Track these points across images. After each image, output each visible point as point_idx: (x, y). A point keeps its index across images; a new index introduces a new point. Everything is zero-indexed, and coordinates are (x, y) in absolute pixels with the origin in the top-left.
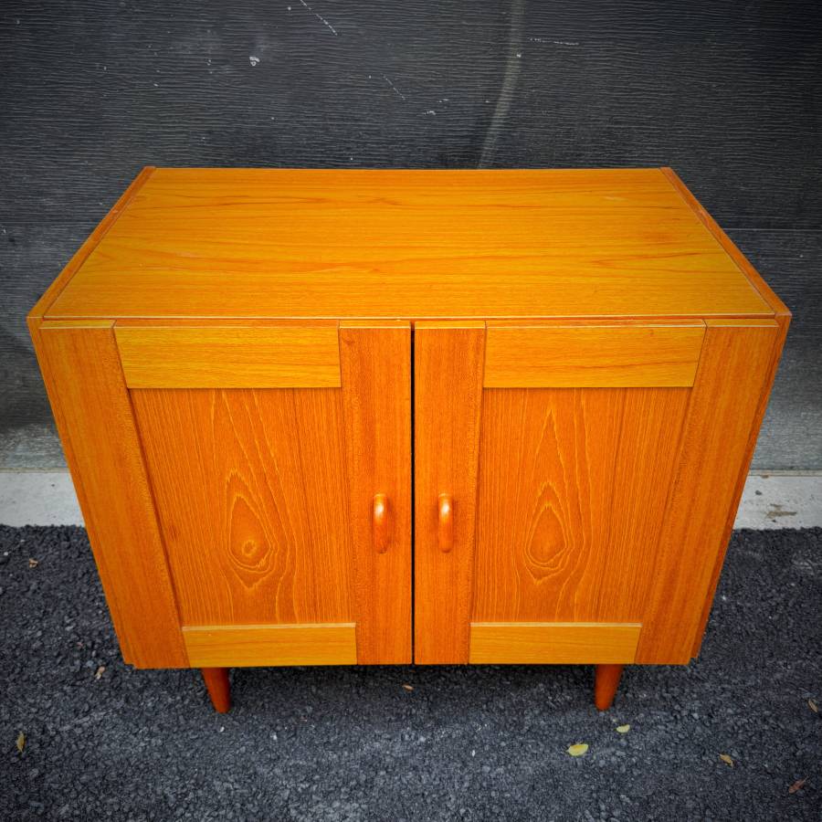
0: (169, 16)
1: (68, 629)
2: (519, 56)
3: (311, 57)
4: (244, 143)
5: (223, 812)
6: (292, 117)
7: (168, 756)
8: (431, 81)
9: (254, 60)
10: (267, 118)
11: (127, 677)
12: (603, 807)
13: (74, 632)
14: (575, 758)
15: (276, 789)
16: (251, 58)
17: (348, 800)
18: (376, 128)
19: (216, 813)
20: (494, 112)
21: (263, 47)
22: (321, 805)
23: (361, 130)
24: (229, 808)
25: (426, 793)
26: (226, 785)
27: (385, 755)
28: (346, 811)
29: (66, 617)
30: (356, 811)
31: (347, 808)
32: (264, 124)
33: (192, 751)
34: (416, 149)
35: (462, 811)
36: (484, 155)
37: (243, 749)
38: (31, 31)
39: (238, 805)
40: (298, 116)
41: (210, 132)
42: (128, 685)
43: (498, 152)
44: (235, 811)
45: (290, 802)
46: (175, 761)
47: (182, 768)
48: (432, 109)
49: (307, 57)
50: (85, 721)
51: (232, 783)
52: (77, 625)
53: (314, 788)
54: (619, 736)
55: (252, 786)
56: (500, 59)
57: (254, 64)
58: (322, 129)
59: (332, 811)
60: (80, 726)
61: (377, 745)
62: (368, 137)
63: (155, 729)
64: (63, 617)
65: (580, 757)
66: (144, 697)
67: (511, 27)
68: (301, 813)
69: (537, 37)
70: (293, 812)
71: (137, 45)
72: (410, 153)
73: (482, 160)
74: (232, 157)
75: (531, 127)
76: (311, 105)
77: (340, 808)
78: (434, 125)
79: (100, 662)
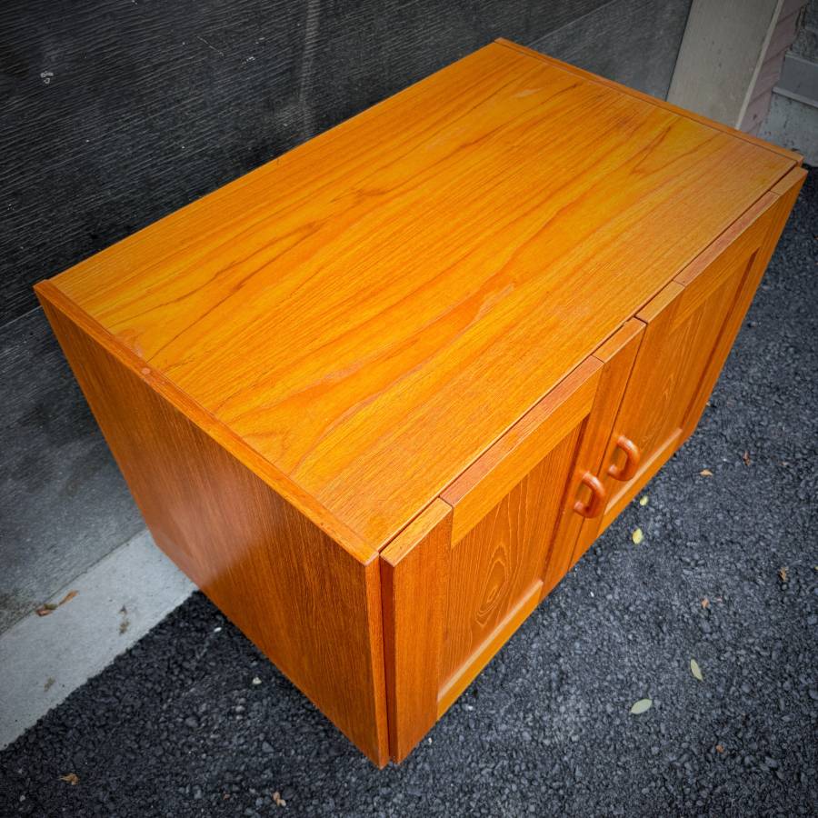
1: (198, 795)
3: (114, 44)
4: (62, 187)
5: (507, 791)
6: (109, 129)
7: (420, 798)
8: (245, 23)
9: (47, 76)
10: (82, 143)
11: (307, 780)
12: (688, 560)
13: (207, 793)
14: (641, 544)
15: (517, 739)
16: (43, 75)
17: (565, 699)
18: (200, 101)
20: (306, 33)
21: (53, 55)
22: (555, 720)
23: (186, 110)
24: (507, 784)
25: (599, 646)
27: (548, 648)
28: (573, 707)
29: (181, 790)
30: (578, 701)
32: (79, 153)
33: (431, 777)
34: (243, 106)
35: (630, 637)
36: (303, 84)
37: (461, 738)
39: (511, 776)
40: (116, 126)
41: (14, 194)
42: (317, 784)
43: (316, 74)
44: (513, 782)
45: (536, 738)
46: (429, 796)
47: (441, 794)
48: (250, 54)
49: (109, 46)
51: (486, 767)
52: (201, 786)
53: (537, 713)
54: (646, 508)
55: (501, 754)
57: (48, 82)
58: (145, 128)
59: (566, 716)
61: (534, 646)
62: (194, 114)
63: (384, 791)
64: (177, 792)
65: (642, 541)
66: (341, 779)
68: (552, 737)
70: (547, 742)
72: (238, 113)
73: (302, 89)
74: (51, 211)
75: (339, 36)
76: (127, 105)
77: (567, 709)
78: (256, 72)
79: (266, 791)
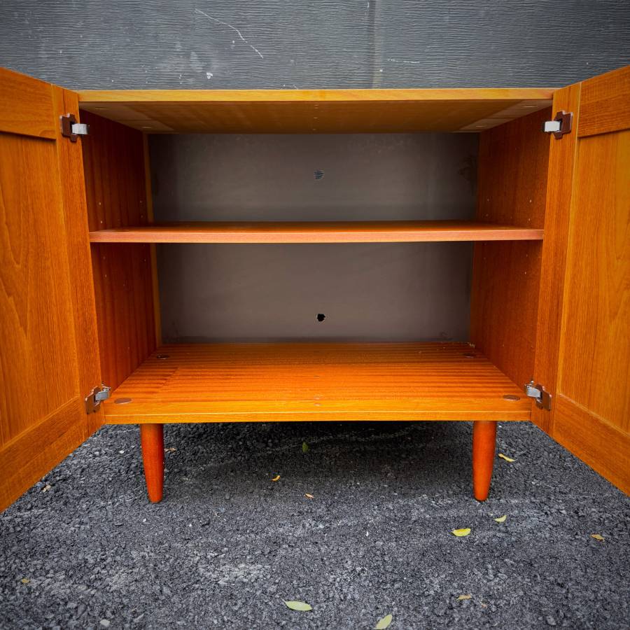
0: (156, 47)
2: (381, 71)
9: (209, 75)
12: (490, 567)
14: (460, 537)
19: (131, 571)
21: (216, 67)
26: (142, 553)
27: (288, 536)
28: (251, 570)
30: (259, 570)
31: (251, 568)
33: (115, 533)
35: (359, 569)
38: (68, 57)
39: (151, 566)
42: (68, 495)
44: (147, 570)
45: (199, 564)
46: (99, 539)
47: (105, 543)
50: (26, 514)
51: (148, 553)
53: (222, 556)
54: (497, 524)
56: (370, 73)
57: (209, 78)
59: (237, 570)
60: (21, 517)
61: (281, 530)
63: (85, 520)
65: (464, 537)
66: (81, 502)
67: (374, 53)
68: (208, 571)
69: (392, 58)
70: (201, 570)
71: (135, 66)
77: (245, 568)
79: (48, 483)
